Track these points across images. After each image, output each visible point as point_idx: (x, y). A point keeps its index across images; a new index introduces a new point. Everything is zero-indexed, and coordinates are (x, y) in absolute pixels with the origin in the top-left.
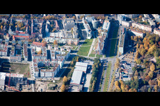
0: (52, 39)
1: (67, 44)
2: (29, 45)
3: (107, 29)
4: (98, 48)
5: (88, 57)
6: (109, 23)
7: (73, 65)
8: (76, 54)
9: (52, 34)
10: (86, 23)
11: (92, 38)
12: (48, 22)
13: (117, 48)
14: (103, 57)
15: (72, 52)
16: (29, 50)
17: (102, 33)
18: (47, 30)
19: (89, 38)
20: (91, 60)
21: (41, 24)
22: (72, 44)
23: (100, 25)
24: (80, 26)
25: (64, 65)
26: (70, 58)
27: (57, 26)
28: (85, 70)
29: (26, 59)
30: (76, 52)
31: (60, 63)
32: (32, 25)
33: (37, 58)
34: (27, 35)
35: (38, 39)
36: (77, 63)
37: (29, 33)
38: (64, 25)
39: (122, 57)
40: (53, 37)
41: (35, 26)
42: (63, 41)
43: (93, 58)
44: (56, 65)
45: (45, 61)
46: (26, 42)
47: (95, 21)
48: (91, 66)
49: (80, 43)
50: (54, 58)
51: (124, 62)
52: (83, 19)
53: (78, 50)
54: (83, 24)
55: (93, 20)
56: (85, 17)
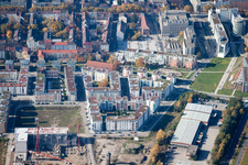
0: (132, 54)
1: (167, 65)
2: (78, 69)
4: (241, 78)
5: (215, 94)
7: (181, 110)
8: (188, 87)
9: (133, 45)
10: (216, 22)
11: (229, 55)
12: (122, 18)
15: (178, 82)
16: (79, 80)
18: (120, 34)
19: (221, 55)
20: (223, 101)
21: (105, 22)
22: (180, 66)
25: (160, 109)
26: (174, 95)
27: (144, 26)
28: (206, 119)
29: (73, 98)
30: (188, 83)
31: (151, 104)
32: (84, 25)
33: (98, 95)
34: (73, 48)
35: (98, 56)
36: (190, 106)
37: (78, 42)
38: (163, 24)
40: (133, 51)
41: (91, 26)
42: (159, 59)
43: (227, 97)
44: (142, 108)
45: (116, 98)
46: (72, 63)
47: (240, 18)
48: (219, 113)
50: (137, 93)
52: (210, 12)
53: (193, 79)
54: (208, 23)
55: (236, 16)
56: (214, 9)
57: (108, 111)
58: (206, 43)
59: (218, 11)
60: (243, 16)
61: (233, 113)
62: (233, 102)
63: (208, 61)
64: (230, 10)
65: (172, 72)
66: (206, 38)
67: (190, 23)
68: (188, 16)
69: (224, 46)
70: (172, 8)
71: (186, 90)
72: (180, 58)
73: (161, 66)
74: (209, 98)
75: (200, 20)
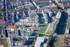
0: (21, 23)
1: (31, 26)
2: (6, 28)
3: (59, 18)
4: (52, 29)
5: (45, 34)
6: (61, 14)
7: (36, 39)
8: (37, 32)
9: (21, 20)
10: (44, 13)
11: (49, 23)
12: (18, 13)
13: (65, 30)
14: (55, 35)
15: (35, 31)
16: (6, 31)
17: (56, 20)
18: (17, 17)
19: (46, 23)
20: (47, 36)
21: (13, 14)
22: (35, 26)
23: (54, 15)
24: (40, 15)
25: (30, 39)
26: (34, 35)
27: (24, 15)
28: (43, 41)
29: (5, 36)
30: (37, 31)
31: (27, 37)
32: (7, 15)
33: (12, 35)
34: (4, 22)
35: (11, 24)
36: (38, 38)
37: (5, 20)
38: (29, 14)
39: (68, 35)
40: (21, 22)
41: (9, 15)
42: (29, 24)
44: (25, 38)
45: (17, 36)
46: (4, 26)
47: (51, 12)
48: (47, 39)
49: (40, 26)
50: (23, 34)
51: (68, 38)
52: (43, 11)
53: (39, 30)
54: (42, 14)
55: (50, 11)
56: (44, 9)
57: (15, 40)
58: (42, 19)
59: (45, 10)
60: (52, 11)
61: (51, 39)
62: (50, 36)
63: (43, 24)
64: (48, 10)
65: (33, 28)
66: (42, 18)
67: (37, 14)
68: (37, 12)
69: (47, 20)
70: (32, 9)
71: (37, 33)
72: (35, 24)
73: (30, 26)
74: (44, 35)
75: (40, 13)
